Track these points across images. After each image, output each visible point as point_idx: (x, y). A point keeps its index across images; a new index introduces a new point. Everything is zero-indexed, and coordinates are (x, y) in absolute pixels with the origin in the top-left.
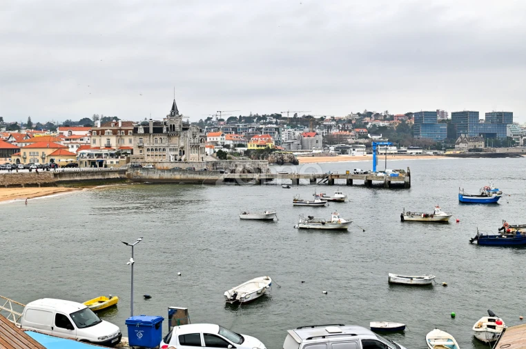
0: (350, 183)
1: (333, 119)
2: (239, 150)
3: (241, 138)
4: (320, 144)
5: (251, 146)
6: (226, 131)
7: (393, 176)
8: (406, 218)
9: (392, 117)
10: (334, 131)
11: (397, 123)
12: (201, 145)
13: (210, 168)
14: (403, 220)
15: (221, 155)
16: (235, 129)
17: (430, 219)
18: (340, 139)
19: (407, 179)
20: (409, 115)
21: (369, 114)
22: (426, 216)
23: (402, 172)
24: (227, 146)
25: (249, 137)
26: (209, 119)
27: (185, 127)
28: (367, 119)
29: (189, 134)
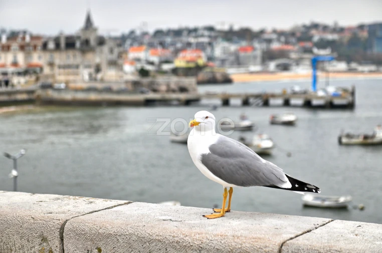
0: (287, 103)
1: (275, 31)
2: (166, 67)
3: (168, 53)
4: (259, 60)
5: (179, 63)
6: (151, 45)
7: (336, 96)
8: (344, 140)
9: (341, 30)
10: (275, 46)
11: (347, 36)
12: (120, 62)
13: (130, 87)
14: (340, 142)
15: (143, 73)
16: (162, 44)
17: (369, 141)
18: (282, 54)
19: (350, 99)
20: (361, 27)
21: (315, 26)
22: (366, 137)
23: (345, 90)
24: (152, 63)
25: (177, 52)
26: (132, 32)
27: (101, 41)
28: (313, 32)
29: (106, 49)
